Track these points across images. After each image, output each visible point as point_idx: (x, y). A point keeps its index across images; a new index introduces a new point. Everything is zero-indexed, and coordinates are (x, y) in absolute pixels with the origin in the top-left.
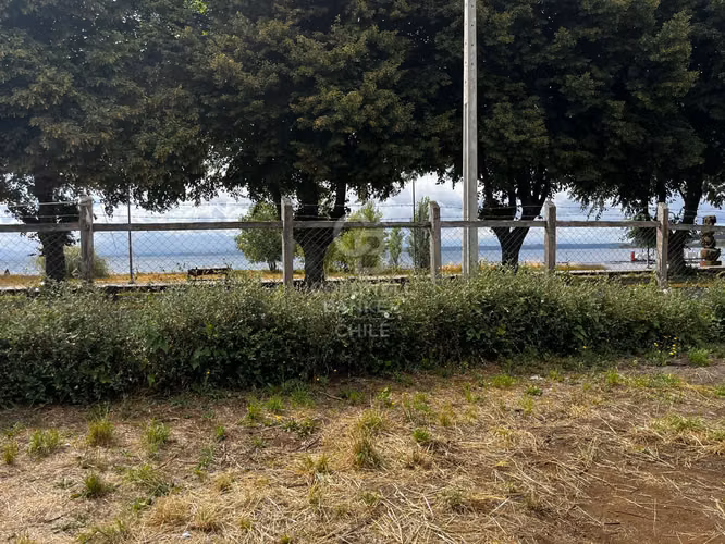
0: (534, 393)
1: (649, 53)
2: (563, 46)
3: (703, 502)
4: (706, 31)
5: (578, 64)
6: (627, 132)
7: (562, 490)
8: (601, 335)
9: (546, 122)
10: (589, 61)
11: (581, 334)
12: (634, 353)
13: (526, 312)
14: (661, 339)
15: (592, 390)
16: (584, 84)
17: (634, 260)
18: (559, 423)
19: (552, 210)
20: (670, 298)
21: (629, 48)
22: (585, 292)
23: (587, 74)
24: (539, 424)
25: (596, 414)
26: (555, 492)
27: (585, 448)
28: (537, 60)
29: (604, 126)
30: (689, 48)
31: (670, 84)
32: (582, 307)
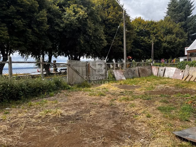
0: (7, 113)
1: (37, 18)
2: (13, 11)
3: (52, 129)
4: (51, 16)
5: (18, 17)
6: (33, 38)
7: (15, 139)
8: (27, 93)
9: (8, 32)
10: (21, 17)
11: (21, 93)
12: (37, 96)
13: (3, 89)
14: (43, 91)
15: (25, 108)
16: (20, 22)
17: (38, 72)
18: (14, 120)
19: (10, 58)
20: (45, 81)
21: (32, 16)
22: (22, 81)
23: (20, 20)
24: (8, 122)
25: (26, 115)
26: (13, 140)
27: (22, 125)
28: (5, 13)
29: (26, 35)
30: (46, 19)
31: (42, 27)
32: (21, 86)
